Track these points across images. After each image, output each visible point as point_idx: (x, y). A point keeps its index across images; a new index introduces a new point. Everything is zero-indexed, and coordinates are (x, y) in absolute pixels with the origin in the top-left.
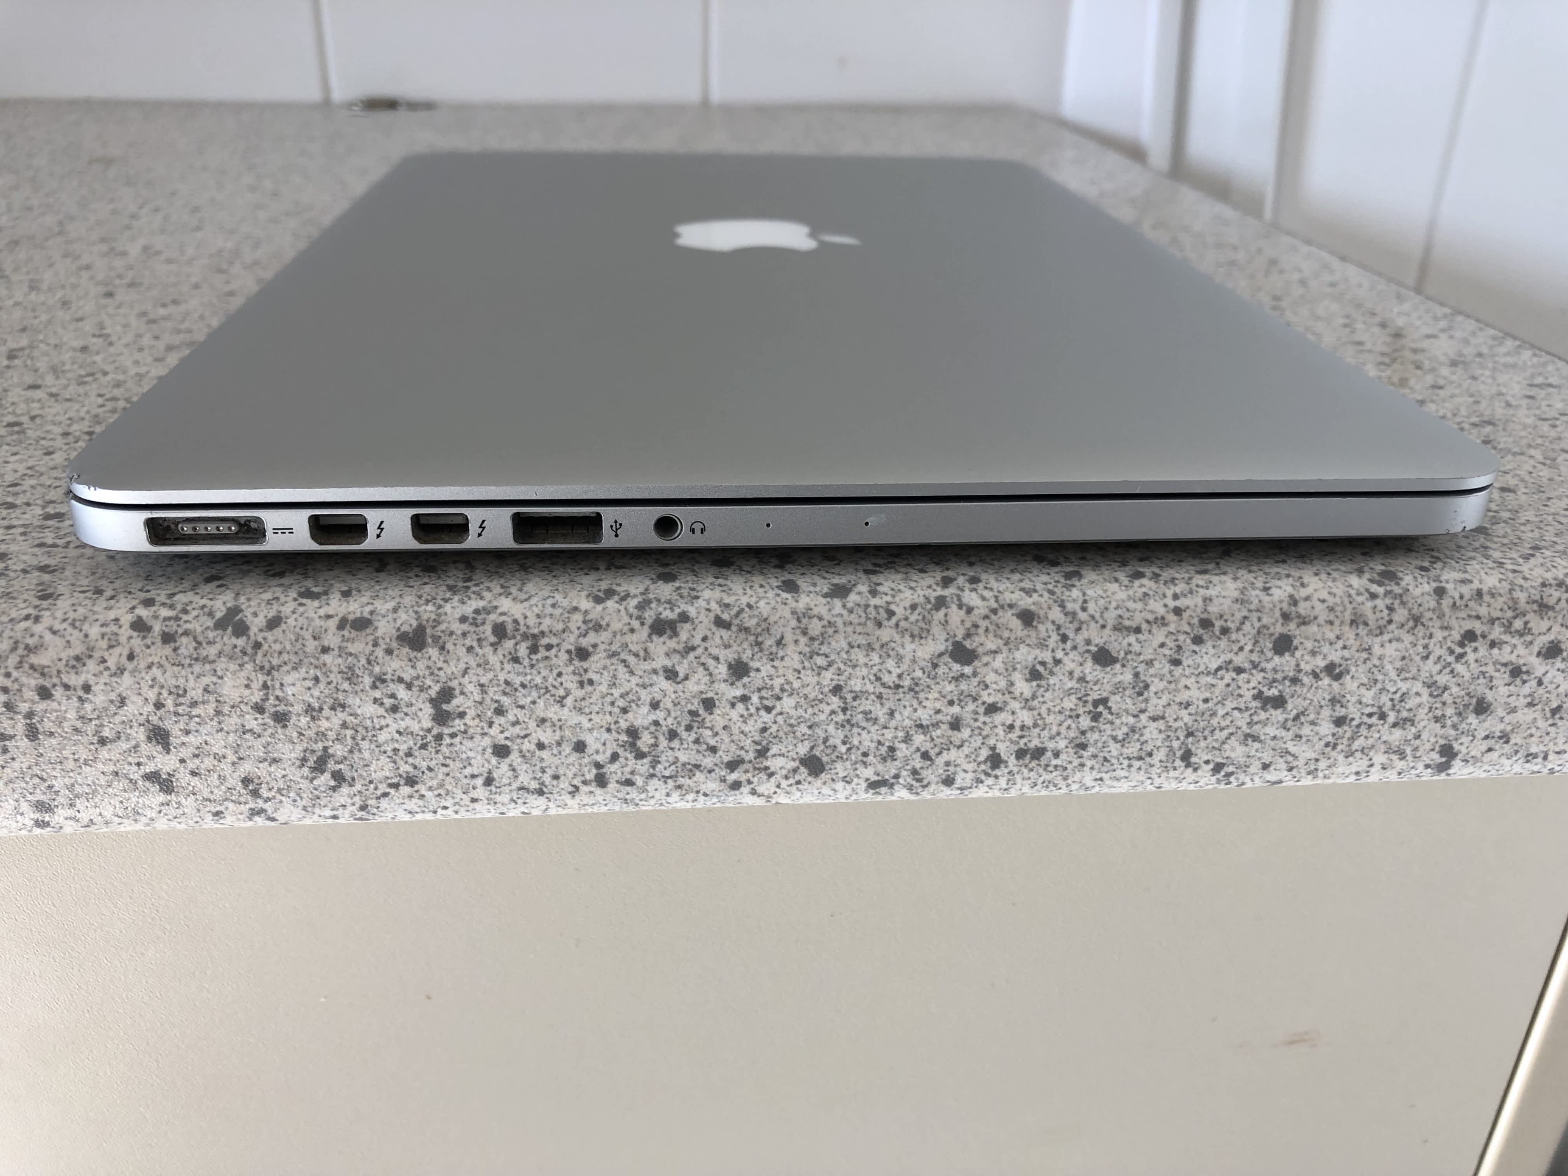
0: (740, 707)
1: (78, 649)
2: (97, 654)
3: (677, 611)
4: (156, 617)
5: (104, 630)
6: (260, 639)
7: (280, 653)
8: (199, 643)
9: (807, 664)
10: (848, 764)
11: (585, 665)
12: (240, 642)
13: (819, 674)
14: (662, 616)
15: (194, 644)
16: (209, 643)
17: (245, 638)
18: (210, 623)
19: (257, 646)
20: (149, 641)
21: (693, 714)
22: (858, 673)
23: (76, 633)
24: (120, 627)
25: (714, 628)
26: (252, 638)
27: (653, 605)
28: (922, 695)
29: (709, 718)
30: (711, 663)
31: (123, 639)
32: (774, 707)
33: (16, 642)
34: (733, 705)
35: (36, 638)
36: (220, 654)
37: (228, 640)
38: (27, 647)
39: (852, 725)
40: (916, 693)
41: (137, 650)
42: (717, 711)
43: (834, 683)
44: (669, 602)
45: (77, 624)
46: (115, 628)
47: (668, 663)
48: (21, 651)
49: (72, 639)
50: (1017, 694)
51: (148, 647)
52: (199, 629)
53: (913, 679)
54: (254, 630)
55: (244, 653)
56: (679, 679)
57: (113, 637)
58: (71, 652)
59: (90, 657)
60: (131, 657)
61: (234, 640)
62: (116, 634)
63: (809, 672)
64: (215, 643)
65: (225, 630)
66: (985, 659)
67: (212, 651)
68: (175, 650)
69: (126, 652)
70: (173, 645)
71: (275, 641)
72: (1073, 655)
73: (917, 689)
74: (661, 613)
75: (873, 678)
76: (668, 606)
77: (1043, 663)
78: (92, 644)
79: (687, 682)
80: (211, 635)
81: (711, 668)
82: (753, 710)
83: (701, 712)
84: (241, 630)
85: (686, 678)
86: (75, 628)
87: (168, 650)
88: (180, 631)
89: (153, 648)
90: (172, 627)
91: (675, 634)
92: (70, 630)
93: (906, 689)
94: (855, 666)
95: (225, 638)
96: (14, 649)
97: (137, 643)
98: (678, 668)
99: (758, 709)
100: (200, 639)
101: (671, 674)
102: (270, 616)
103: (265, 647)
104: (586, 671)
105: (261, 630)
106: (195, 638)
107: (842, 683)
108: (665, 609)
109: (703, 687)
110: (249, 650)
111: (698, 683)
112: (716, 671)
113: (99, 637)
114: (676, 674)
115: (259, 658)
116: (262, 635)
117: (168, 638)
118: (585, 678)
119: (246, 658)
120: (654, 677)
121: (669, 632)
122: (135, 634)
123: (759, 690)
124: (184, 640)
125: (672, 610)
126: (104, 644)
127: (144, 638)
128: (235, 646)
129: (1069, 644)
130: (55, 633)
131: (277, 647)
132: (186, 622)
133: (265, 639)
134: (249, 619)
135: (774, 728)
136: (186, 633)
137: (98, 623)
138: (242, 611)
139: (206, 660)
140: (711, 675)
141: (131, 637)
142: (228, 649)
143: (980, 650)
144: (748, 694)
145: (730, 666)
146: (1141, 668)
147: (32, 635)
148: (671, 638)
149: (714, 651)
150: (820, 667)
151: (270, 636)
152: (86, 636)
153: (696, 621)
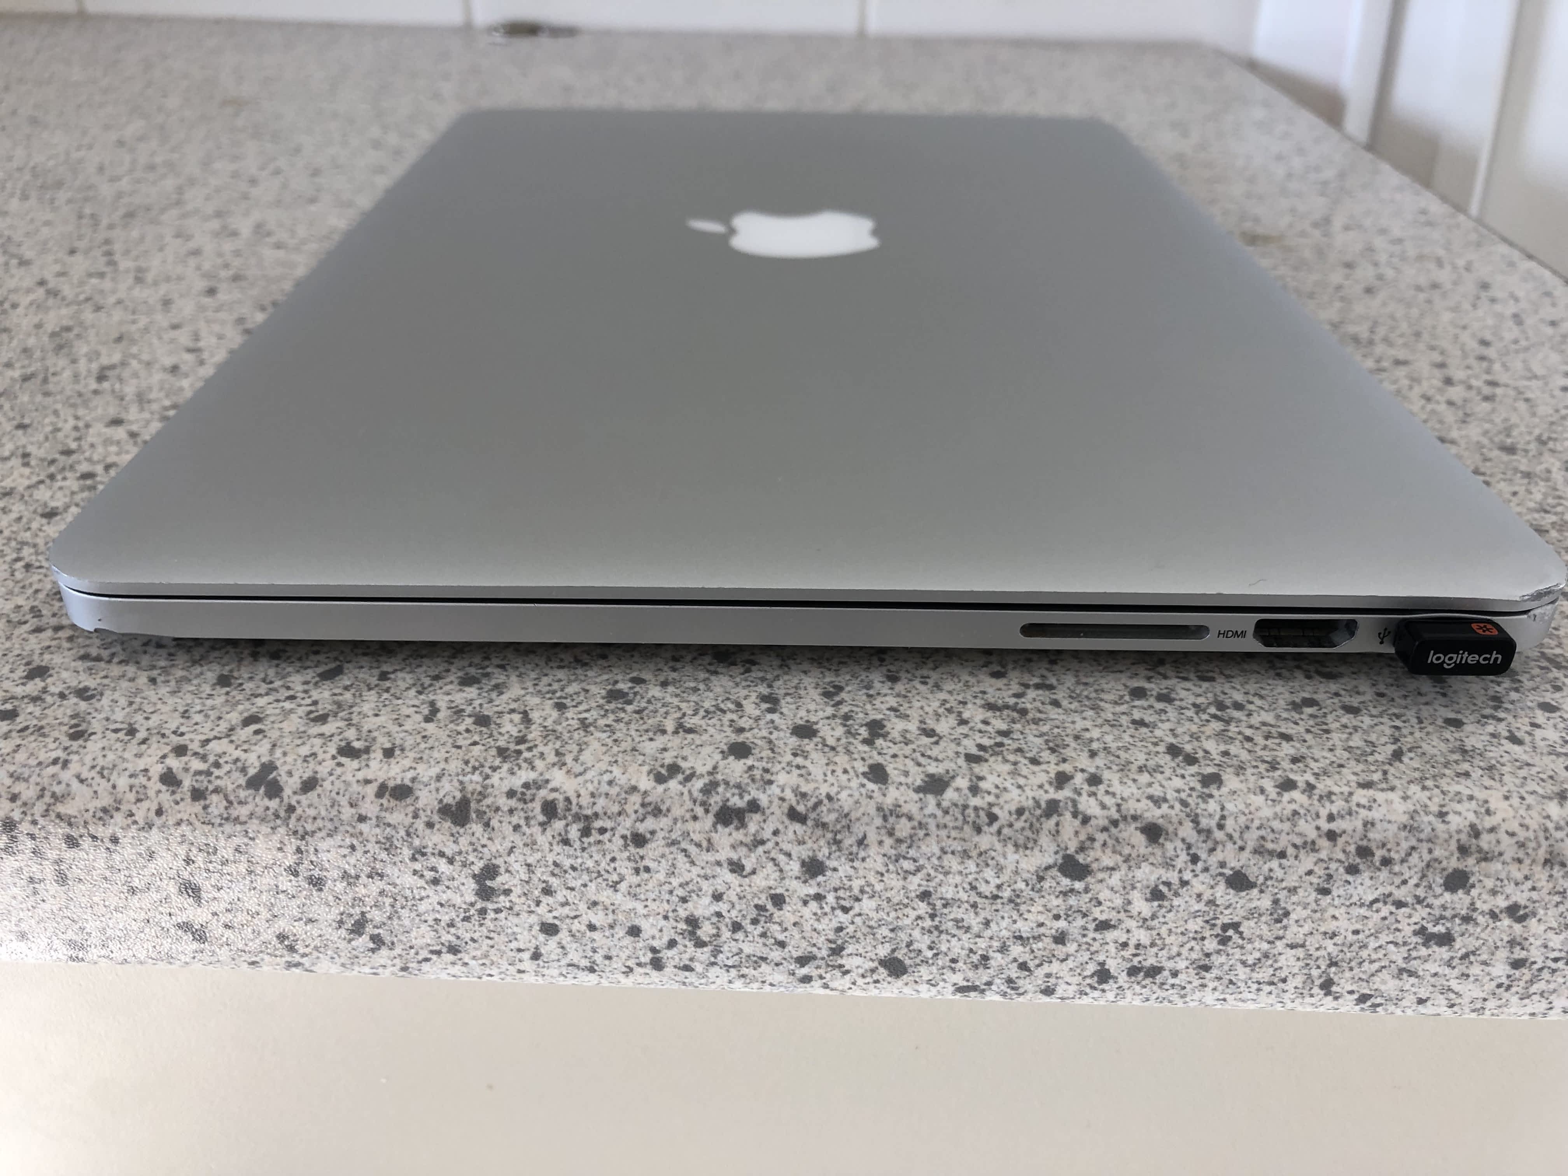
0: (813, 905)
1: (106, 800)
2: (124, 807)
3: (747, 798)
4: (186, 770)
5: (133, 781)
6: (294, 803)
7: (315, 818)
8: (230, 803)
9: (891, 867)
10: (934, 969)
11: (641, 851)
12: (274, 804)
13: (905, 879)
14: (729, 804)
15: (225, 803)
16: (240, 803)
17: (277, 800)
18: (242, 781)
19: (291, 809)
20: (178, 797)
21: (760, 908)
22: (951, 881)
23: (103, 782)
24: (149, 779)
25: (787, 822)
26: (286, 800)
27: (721, 789)
28: (1023, 908)
29: (777, 914)
30: (782, 858)
31: (151, 793)
32: (851, 908)
33: (43, 789)
34: (805, 903)
35: (63, 786)
36: (251, 815)
37: (260, 802)
38: (54, 795)
39: (941, 932)
40: (1017, 904)
41: (166, 806)
42: (787, 907)
43: (922, 889)
44: (738, 786)
45: (106, 772)
46: (142, 780)
47: (734, 856)
48: (47, 799)
49: (100, 790)
50: (1135, 913)
51: (177, 803)
52: (230, 787)
53: (1014, 891)
54: (287, 792)
55: (277, 816)
56: (744, 873)
57: (141, 790)
58: (99, 804)
59: (118, 809)
60: (159, 812)
61: (267, 802)
62: (145, 787)
63: (893, 876)
64: (246, 803)
65: (257, 790)
66: (1100, 876)
67: (243, 812)
68: (205, 808)
69: (154, 807)
70: (202, 802)
71: (310, 806)
72: (1202, 877)
73: (1018, 901)
74: (728, 800)
75: (968, 887)
76: (737, 791)
77: (1168, 884)
78: (119, 796)
79: (754, 877)
80: (243, 794)
81: (782, 864)
82: (827, 909)
83: (769, 906)
84: (274, 790)
85: (754, 872)
86: (103, 777)
87: (198, 807)
88: (211, 788)
89: (182, 804)
90: (203, 783)
91: (743, 825)
92: (98, 779)
93: (1005, 900)
94: (946, 873)
95: (257, 799)
96: (41, 796)
97: (166, 798)
98: (744, 862)
99: (833, 909)
100: (232, 798)
101: (736, 867)
102: (306, 776)
103: (299, 811)
104: (642, 858)
105: (295, 793)
106: (226, 797)
107: (931, 889)
108: (733, 795)
109: (772, 883)
110: (282, 814)
111: (767, 878)
112: (787, 868)
113: (127, 790)
114: (742, 868)
115: (292, 822)
116: (296, 797)
117: (198, 795)
118: (641, 865)
119: (279, 822)
120: (718, 869)
121: (736, 822)
122: (164, 788)
123: (836, 890)
124: (215, 798)
125: (741, 797)
126: (132, 797)
127: (173, 793)
128: (268, 808)
129: (1200, 865)
130: (82, 781)
131: (312, 812)
132: (218, 777)
133: (298, 802)
134: (283, 779)
135: (851, 929)
136: (216, 791)
137: (127, 773)
138: (276, 768)
139: (237, 820)
140: (781, 871)
141: (160, 791)
142: (259, 811)
143: (1095, 866)
144: (823, 893)
145: (803, 864)
146: (1282, 895)
147: (59, 783)
148: (737, 829)
149: (786, 847)
150: (906, 872)
151: (303, 798)
152: (114, 787)
153: (768, 812)
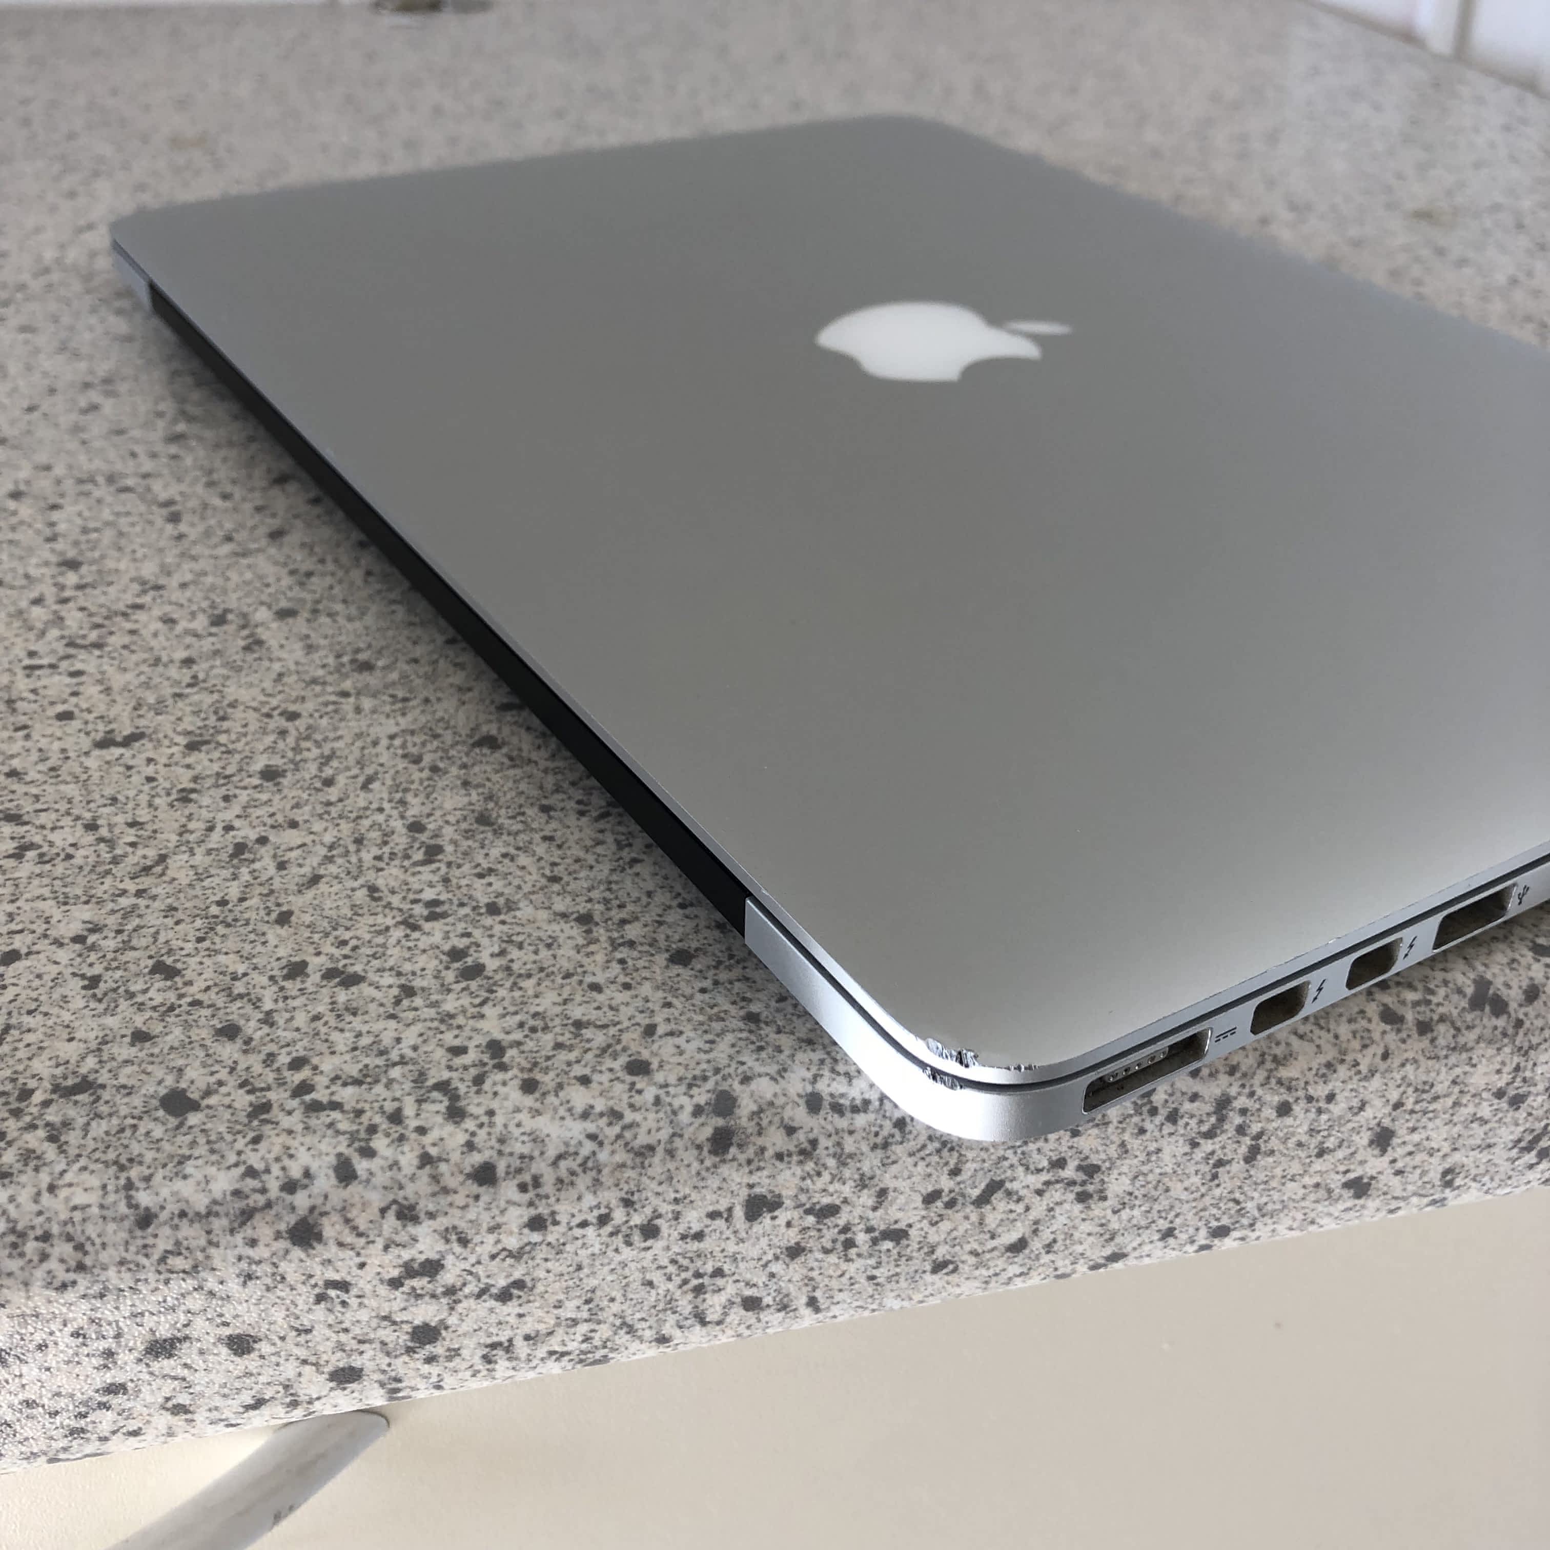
1: (1330, 1054)
2: (1349, 1058)
4: (1403, 1003)
5: (1354, 1026)
6: (1521, 1016)
7: (1542, 1029)
8: (1458, 1030)
12: (1501, 1022)
15: (1452, 1031)
16: (1468, 1028)
17: (1505, 1017)
18: (1464, 1003)
19: (1519, 1023)
20: (1404, 1035)
23: (1323, 1033)
24: (1370, 1021)
26: (1513, 1015)
31: (1376, 1036)
33: (1263, 1055)
35: (1283, 1046)
36: (1479, 1040)
37: (1489, 1022)
38: (1275, 1059)
41: (1392, 1047)
45: (1322, 1022)
46: (1364, 1023)
48: (1269, 1065)
49: (1321, 1042)
51: (1404, 1041)
52: (1455, 1013)
54: (1513, 1006)
55: (1505, 1034)
57: (1365, 1034)
58: (1322, 1059)
59: (1342, 1061)
60: (1385, 1056)
61: (1495, 1022)
62: (1369, 1031)
64: (1473, 1027)
65: (1483, 1010)
67: (1471, 1036)
68: (1433, 1041)
69: (1380, 1051)
70: (1429, 1035)
71: (1537, 1016)
78: (1344, 1045)
80: (1469, 1017)
84: (1499, 1007)
86: (1322, 1028)
87: (1425, 1042)
88: (1436, 1017)
89: (1409, 1041)
90: (1425, 1013)
92: (1317, 1031)
95: (1485, 1020)
96: (1262, 1063)
97: (1392, 1038)
100: (1459, 1024)
102: (1525, 984)
103: (1527, 1024)
105: (1521, 1005)
106: (1453, 1023)
110: (1510, 1031)
113: (1350, 1036)
115: (1519, 1040)
116: (1523, 1010)
117: (1424, 1028)
119: (1506, 1041)
122: (1388, 1028)
124: (1442, 1028)
126: (1356, 1044)
127: (1399, 1031)
128: (1496, 1028)
130: (1301, 1037)
131: (1539, 1023)
132: (1438, 1004)
133: (1526, 1015)
134: (1504, 992)
136: (1442, 1019)
137: (1344, 1019)
138: (1490, 983)
139: (1465, 1048)
141: (1384, 1032)
142: (1488, 1032)
147: (1278, 1044)
151: (1529, 1009)
152: (1336, 1037)
